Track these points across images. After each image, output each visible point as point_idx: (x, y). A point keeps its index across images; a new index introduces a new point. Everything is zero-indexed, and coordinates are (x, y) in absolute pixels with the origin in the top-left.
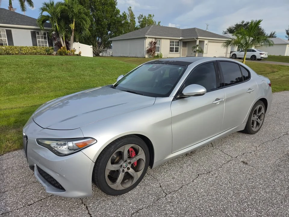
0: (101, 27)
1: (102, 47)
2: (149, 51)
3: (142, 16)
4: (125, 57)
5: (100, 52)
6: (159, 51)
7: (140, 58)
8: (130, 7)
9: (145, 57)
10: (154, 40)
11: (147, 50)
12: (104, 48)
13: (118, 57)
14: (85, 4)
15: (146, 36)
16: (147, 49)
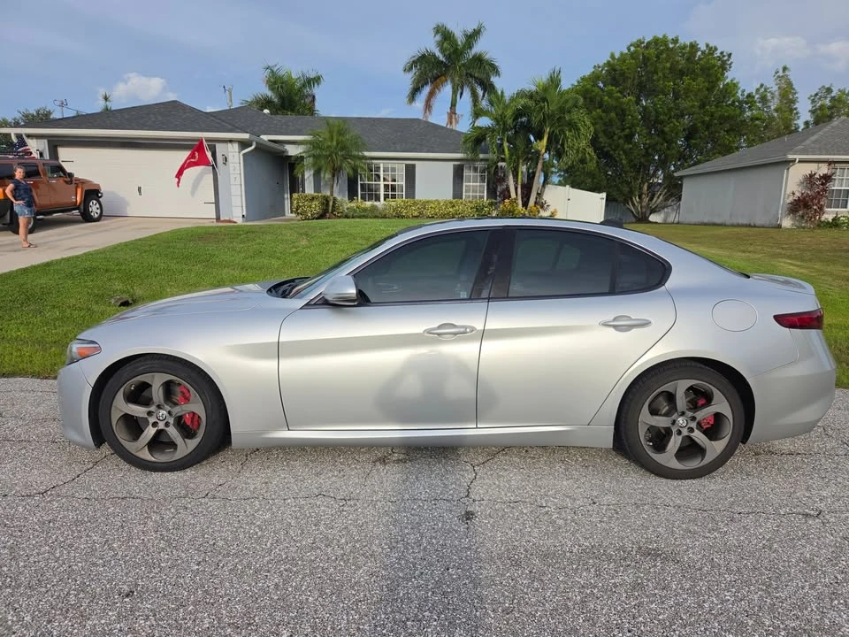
0: (660, 140)
1: (661, 197)
2: (801, 206)
3: (829, 90)
4: (714, 224)
5: (653, 211)
6: (846, 207)
7: (763, 227)
8: (785, 69)
9: (779, 226)
10: (824, 170)
11: (789, 201)
12: (666, 199)
13: (695, 225)
14: (624, 81)
15: (791, 157)
16: (791, 199)
